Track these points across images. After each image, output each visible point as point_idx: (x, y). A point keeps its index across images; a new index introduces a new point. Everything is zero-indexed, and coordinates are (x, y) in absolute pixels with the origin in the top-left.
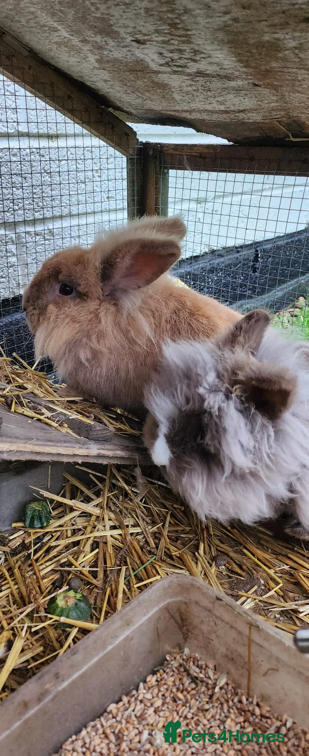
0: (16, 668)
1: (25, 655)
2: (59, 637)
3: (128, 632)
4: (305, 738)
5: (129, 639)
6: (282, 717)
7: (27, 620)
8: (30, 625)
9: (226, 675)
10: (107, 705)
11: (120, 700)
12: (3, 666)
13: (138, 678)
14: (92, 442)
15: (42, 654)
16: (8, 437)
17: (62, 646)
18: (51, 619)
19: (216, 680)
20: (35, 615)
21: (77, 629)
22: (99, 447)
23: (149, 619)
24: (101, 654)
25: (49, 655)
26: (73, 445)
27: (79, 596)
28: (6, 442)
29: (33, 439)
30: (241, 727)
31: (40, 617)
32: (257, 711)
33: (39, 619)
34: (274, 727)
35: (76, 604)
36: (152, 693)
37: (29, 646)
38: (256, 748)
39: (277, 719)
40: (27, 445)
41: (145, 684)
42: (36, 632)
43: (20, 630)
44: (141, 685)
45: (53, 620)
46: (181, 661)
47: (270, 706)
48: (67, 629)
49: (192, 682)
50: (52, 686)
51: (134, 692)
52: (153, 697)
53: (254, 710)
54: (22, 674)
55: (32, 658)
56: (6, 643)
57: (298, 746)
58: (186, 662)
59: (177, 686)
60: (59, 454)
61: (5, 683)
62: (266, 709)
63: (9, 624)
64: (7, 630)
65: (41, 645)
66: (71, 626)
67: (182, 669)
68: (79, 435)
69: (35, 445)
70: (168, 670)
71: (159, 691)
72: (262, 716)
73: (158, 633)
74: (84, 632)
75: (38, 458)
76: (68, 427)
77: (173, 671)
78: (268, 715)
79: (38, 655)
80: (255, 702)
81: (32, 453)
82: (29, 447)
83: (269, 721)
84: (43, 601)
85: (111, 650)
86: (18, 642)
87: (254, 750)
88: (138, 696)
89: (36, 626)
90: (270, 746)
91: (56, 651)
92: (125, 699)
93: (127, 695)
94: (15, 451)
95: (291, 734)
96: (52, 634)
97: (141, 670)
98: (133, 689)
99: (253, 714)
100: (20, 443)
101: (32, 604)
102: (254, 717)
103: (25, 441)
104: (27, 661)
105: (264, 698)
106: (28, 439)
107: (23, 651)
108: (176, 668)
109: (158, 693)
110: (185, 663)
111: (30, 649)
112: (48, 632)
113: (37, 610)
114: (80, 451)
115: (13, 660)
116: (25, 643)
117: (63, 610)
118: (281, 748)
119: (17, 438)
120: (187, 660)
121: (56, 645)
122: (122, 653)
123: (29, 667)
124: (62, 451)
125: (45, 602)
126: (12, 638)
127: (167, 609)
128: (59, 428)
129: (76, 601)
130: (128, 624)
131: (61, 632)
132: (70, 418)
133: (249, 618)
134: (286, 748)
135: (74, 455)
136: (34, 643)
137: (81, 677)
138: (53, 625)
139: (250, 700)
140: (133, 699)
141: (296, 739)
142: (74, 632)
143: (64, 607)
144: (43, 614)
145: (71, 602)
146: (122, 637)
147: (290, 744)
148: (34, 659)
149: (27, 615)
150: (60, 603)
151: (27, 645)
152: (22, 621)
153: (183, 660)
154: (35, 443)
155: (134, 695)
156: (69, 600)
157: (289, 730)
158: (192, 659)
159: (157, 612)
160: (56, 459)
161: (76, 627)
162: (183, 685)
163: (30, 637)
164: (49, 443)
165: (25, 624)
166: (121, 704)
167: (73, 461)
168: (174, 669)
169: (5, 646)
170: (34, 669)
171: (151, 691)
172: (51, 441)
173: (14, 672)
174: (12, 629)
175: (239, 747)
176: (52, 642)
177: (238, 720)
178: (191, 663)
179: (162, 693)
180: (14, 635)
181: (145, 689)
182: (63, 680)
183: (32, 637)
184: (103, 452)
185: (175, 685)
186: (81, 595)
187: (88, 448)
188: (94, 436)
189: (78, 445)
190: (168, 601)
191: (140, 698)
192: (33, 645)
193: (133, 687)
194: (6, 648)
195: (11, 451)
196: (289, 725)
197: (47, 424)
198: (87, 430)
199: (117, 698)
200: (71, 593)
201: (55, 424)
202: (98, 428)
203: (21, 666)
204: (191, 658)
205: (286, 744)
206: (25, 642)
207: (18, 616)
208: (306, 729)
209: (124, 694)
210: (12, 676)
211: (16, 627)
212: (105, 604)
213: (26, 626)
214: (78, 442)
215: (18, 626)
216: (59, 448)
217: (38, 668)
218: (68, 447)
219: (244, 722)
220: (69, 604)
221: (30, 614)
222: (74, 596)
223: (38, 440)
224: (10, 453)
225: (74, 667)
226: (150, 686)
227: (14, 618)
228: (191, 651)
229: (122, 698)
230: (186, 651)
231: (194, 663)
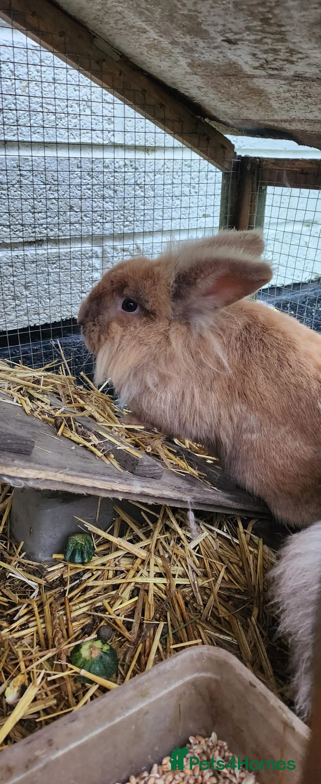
0: (24, 718)
1: (36, 706)
2: (77, 691)
3: (142, 705)
5: (143, 713)
7: (46, 666)
8: (48, 672)
12: (10, 714)
13: (152, 757)
14: (135, 478)
15: (55, 707)
16: (36, 463)
17: (77, 703)
18: (71, 669)
19: (242, 779)
20: (55, 662)
21: (97, 686)
22: (143, 484)
23: (170, 692)
24: (108, 725)
25: (62, 710)
26: (113, 480)
27: (106, 648)
28: (33, 468)
29: (66, 468)
31: (61, 664)
33: (59, 667)
35: (101, 657)
36: (165, 780)
37: (42, 696)
40: (58, 474)
41: (160, 767)
42: (54, 682)
43: (36, 676)
44: (155, 767)
45: (72, 671)
46: (205, 748)
48: (87, 684)
49: (213, 776)
50: (44, 754)
51: (145, 774)
54: (30, 726)
55: (44, 710)
56: (20, 688)
58: (211, 750)
59: (196, 777)
60: (94, 488)
61: (9, 734)
63: (26, 667)
64: (22, 674)
65: (55, 698)
66: (92, 682)
67: (205, 758)
68: (124, 468)
69: (67, 475)
71: (174, 779)
73: (180, 710)
74: (104, 690)
75: (71, 490)
76: (115, 458)
79: (50, 707)
81: (64, 483)
82: (60, 477)
84: (66, 647)
85: (120, 723)
86: (31, 689)
88: (148, 780)
89: (54, 675)
91: (69, 707)
92: (134, 781)
93: (136, 776)
94: (43, 479)
96: (69, 687)
97: (156, 749)
98: (145, 770)
100: (51, 471)
101: (55, 649)
103: (57, 470)
104: (38, 713)
106: (60, 467)
107: (35, 700)
108: (199, 754)
109: (172, 781)
110: (209, 751)
111: (43, 699)
112: (65, 684)
113: (58, 656)
114: (121, 487)
115: (22, 709)
116: (39, 692)
117: (85, 661)
119: (47, 465)
120: (212, 749)
121: (72, 700)
122: (133, 727)
123: (37, 720)
124: (98, 484)
125: (69, 648)
126: (27, 684)
127: (194, 684)
128: (104, 458)
129: (102, 654)
130: (144, 695)
131: (80, 686)
132: (118, 448)
133: (284, 715)
135: (113, 491)
136: (49, 693)
137: (80, 748)
138: (73, 676)
142: (93, 689)
143: (87, 659)
144: (64, 662)
145: (96, 654)
146: (134, 710)
148: (46, 711)
149: (48, 660)
150: (85, 652)
151: (41, 694)
152: (40, 667)
153: (208, 746)
154: (69, 473)
155: (144, 778)
156: (93, 652)
158: (218, 747)
159: (180, 686)
160: (91, 492)
161: (96, 684)
162: (202, 776)
163: (45, 686)
164: (84, 475)
165: (42, 669)
167: (113, 497)
168: (196, 755)
169: (18, 691)
170: (43, 723)
171: (164, 776)
172: (87, 472)
173: (21, 722)
174: (28, 673)
176: (68, 696)
178: (217, 753)
180: (30, 680)
181: (158, 773)
182: (57, 749)
183: (48, 686)
184: (147, 491)
185: (194, 775)
186: (108, 648)
187: (129, 485)
188: (140, 472)
189: (120, 480)
190: (196, 675)
192: (47, 695)
193: (145, 768)
194: (18, 694)
195: (38, 479)
197: (92, 452)
198: (133, 464)
199: (123, 778)
200: (98, 644)
201: (99, 454)
202: (145, 463)
203: (30, 717)
204: (217, 745)
206: (40, 690)
207: (38, 660)
209: (133, 774)
210: (18, 727)
211: (33, 672)
212: (134, 662)
213: (43, 672)
214: (119, 476)
215: (35, 671)
216: (95, 482)
217: (47, 722)
218: (106, 481)
220: (93, 656)
221: (51, 659)
222: (101, 647)
223: (72, 469)
224: (38, 481)
225: (72, 736)
226: (165, 770)
227: (33, 661)
228: (219, 738)
229: (130, 778)
230: (214, 735)
231: (220, 752)
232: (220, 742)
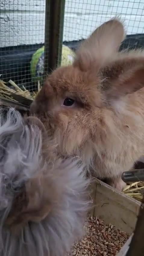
4: (119, 232)
6: (109, 225)
30: (90, 229)
32: (98, 223)
34: (105, 228)
38: (97, 237)
39: (107, 225)
47: (104, 221)
53: (96, 222)
57: (116, 236)
62: (101, 222)
72: (100, 224)
78: (102, 224)
80: (96, 219)
83: (103, 226)
87: (96, 238)
90: (103, 236)
95: (113, 231)
99: (96, 223)
102: (96, 225)
105: (100, 217)
118: (108, 237)
134: (110, 237)
139: (95, 218)
141: (115, 233)
147: (112, 235)
157: (112, 230)
175: (89, 237)
177: (89, 226)
196: (112, 227)
205: (110, 235)
208: (119, 229)
219: (91, 227)
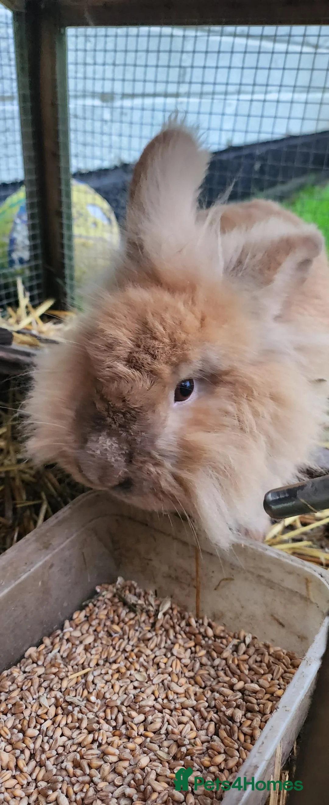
3: (46, 558)
4: (269, 652)
5: (49, 566)
6: (239, 635)
9: (170, 599)
10: (25, 649)
11: (41, 642)
13: (62, 615)
19: (159, 606)
23: (72, 541)
30: (192, 653)
32: (210, 632)
34: (230, 646)
36: (81, 630)
38: (212, 672)
39: (234, 637)
41: (72, 622)
44: (67, 623)
46: (115, 591)
47: (224, 625)
49: (130, 612)
51: (59, 632)
52: (82, 634)
53: (205, 631)
57: (261, 662)
58: (121, 591)
59: (112, 619)
62: (219, 629)
67: (116, 600)
70: (99, 604)
71: (90, 626)
72: (215, 636)
77: (106, 603)
78: (222, 635)
80: (206, 624)
83: (224, 641)
85: (26, 580)
87: (209, 674)
88: (63, 636)
90: (229, 667)
92: (47, 641)
93: (49, 636)
95: (252, 650)
97: (65, 604)
98: (57, 629)
99: (205, 636)
102: (207, 639)
105: (215, 617)
108: (109, 599)
109: (89, 629)
110: (119, 593)
118: (242, 667)
120: (122, 589)
122: (40, 583)
127: (94, 530)
130: (47, 546)
134: (247, 666)
139: (201, 621)
140: (57, 640)
141: (258, 655)
146: (39, 565)
147: (251, 661)
153: (117, 589)
155: (58, 635)
157: (248, 647)
158: (127, 588)
162: (119, 616)
166: (42, 647)
168: (106, 601)
171: (79, 628)
175: (192, 674)
177: (187, 645)
178: (127, 592)
179: (94, 628)
181: (71, 626)
185: (109, 618)
191: (66, 637)
193: (56, 627)
196: (248, 641)
199: (37, 640)
204: (126, 586)
205: (246, 661)
208: (268, 643)
209: (44, 635)
219: (195, 646)
226: (78, 623)
228: (126, 579)
229: (43, 640)
230: (120, 580)
231: (130, 592)
232: (128, 583)
